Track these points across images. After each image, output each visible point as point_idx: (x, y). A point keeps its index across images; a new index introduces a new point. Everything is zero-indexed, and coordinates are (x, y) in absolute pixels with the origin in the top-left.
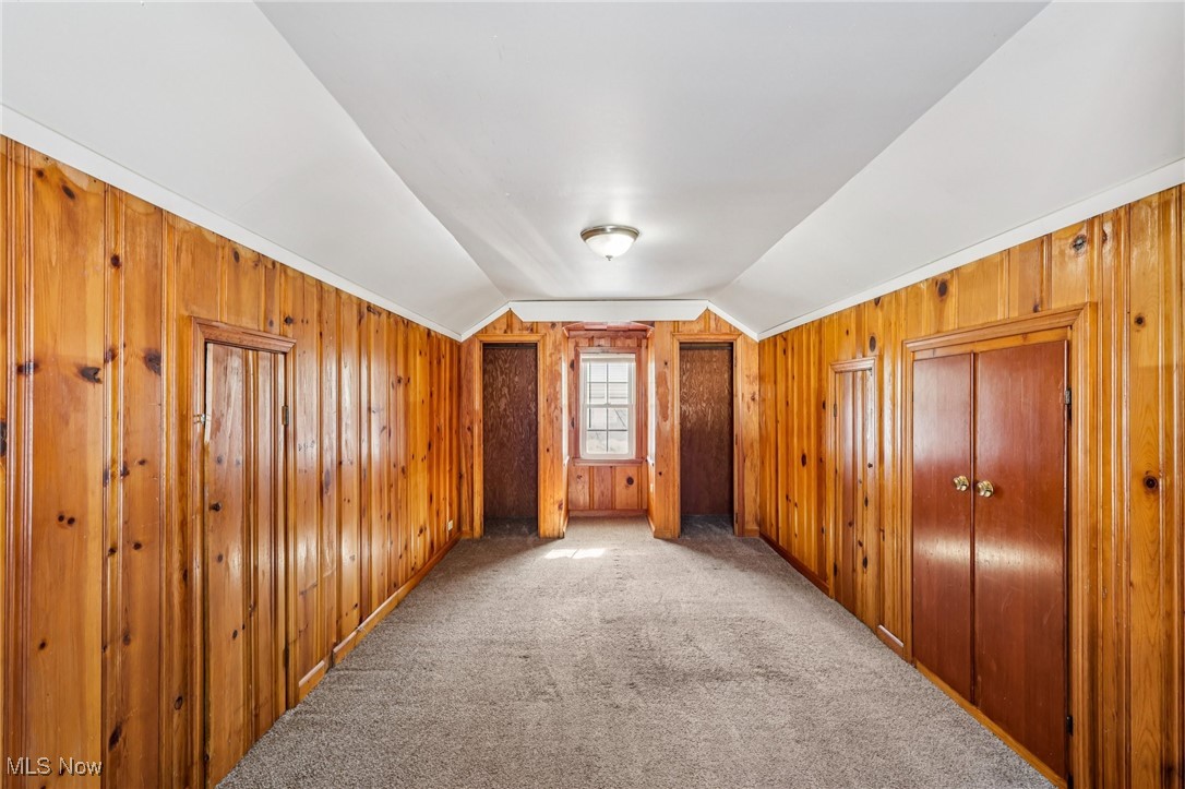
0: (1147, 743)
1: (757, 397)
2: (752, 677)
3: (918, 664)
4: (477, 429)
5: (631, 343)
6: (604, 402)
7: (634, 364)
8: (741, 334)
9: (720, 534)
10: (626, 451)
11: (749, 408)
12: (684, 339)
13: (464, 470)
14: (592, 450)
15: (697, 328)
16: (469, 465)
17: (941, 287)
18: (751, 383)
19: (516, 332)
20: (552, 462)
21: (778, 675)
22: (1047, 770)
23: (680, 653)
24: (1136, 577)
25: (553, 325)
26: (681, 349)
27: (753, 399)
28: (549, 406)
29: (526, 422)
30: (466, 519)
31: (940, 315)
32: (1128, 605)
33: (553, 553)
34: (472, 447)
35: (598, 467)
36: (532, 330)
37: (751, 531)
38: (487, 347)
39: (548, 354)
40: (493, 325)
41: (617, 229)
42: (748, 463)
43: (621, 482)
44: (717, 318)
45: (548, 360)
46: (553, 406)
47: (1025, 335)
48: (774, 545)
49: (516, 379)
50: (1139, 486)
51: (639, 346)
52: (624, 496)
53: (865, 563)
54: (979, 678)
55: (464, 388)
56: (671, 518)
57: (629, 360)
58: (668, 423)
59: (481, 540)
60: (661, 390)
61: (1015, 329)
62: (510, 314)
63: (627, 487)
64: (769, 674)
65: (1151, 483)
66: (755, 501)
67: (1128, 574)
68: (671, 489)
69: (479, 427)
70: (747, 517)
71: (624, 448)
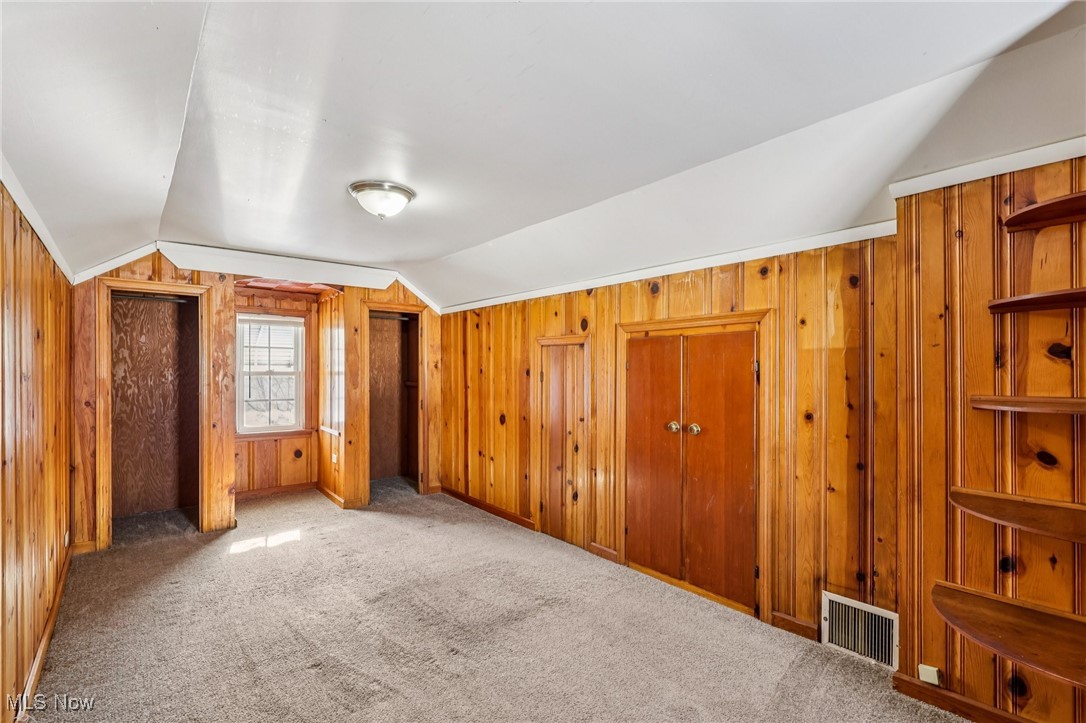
0: (806, 568)
1: (439, 365)
2: (538, 609)
3: (630, 563)
4: (103, 404)
5: (300, 306)
6: (265, 369)
7: (302, 330)
8: (427, 306)
9: (406, 495)
10: (292, 421)
11: (432, 375)
12: (374, 307)
13: (78, 460)
14: (250, 422)
15: (385, 298)
16: (88, 454)
17: (654, 288)
18: (434, 353)
19: (167, 279)
20: (221, 439)
21: (555, 600)
22: (741, 606)
23: (466, 608)
24: (800, 473)
25: (222, 277)
26: (370, 317)
27: (436, 367)
28: (216, 373)
29: (157, 393)
30: (83, 527)
31: (652, 307)
32: (795, 490)
33: (237, 547)
34: (94, 428)
35: (259, 441)
36: (192, 280)
37: (434, 488)
38: (117, 295)
39: (215, 312)
40: (130, 267)
41: (396, 188)
42: (432, 426)
43: (287, 455)
44: (405, 289)
45: (215, 319)
46: (221, 373)
47: (724, 325)
48: (464, 498)
49: (143, 339)
50: (801, 419)
51: (309, 310)
52: (291, 470)
53: (575, 496)
54: (687, 560)
55: (79, 349)
56: (361, 485)
57: (296, 324)
58: (358, 390)
59: (110, 551)
60: (351, 357)
61: (718, 322)
62: (158, 256)
63: (294, 460)
64: (549, 603)
65: (809, 417)
66: (437, 460)
67: (795, 472)
68: (361, 457)
69: (106, 402)
70: (431, 476)
71: (291, 419)
